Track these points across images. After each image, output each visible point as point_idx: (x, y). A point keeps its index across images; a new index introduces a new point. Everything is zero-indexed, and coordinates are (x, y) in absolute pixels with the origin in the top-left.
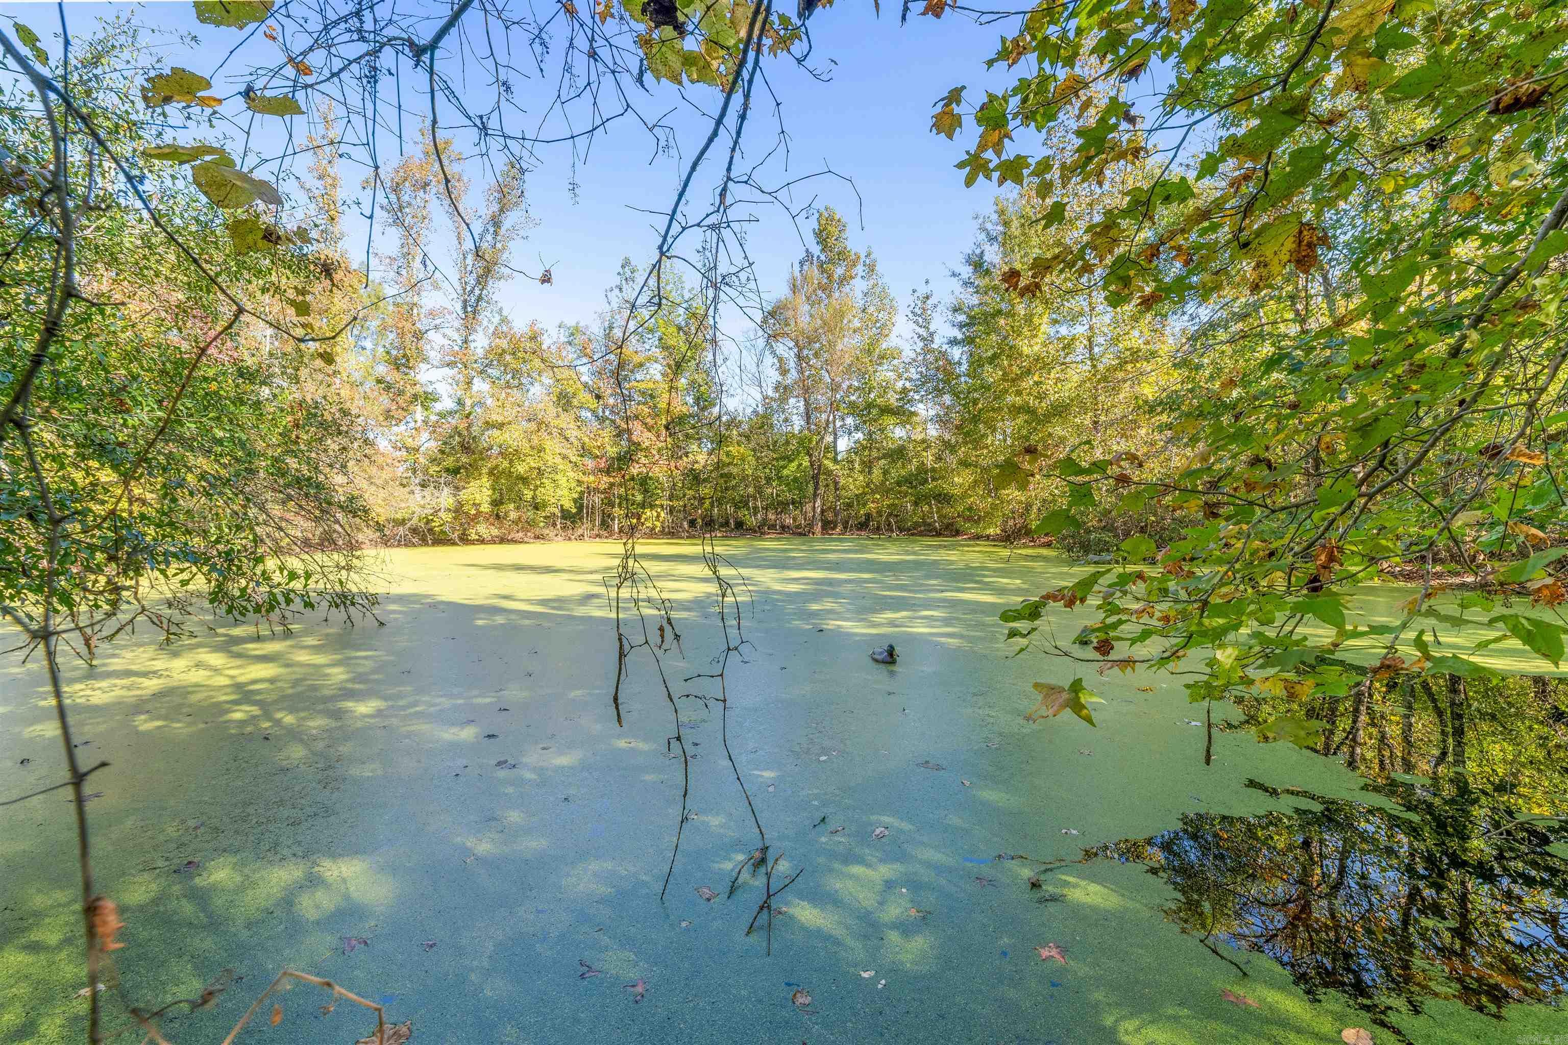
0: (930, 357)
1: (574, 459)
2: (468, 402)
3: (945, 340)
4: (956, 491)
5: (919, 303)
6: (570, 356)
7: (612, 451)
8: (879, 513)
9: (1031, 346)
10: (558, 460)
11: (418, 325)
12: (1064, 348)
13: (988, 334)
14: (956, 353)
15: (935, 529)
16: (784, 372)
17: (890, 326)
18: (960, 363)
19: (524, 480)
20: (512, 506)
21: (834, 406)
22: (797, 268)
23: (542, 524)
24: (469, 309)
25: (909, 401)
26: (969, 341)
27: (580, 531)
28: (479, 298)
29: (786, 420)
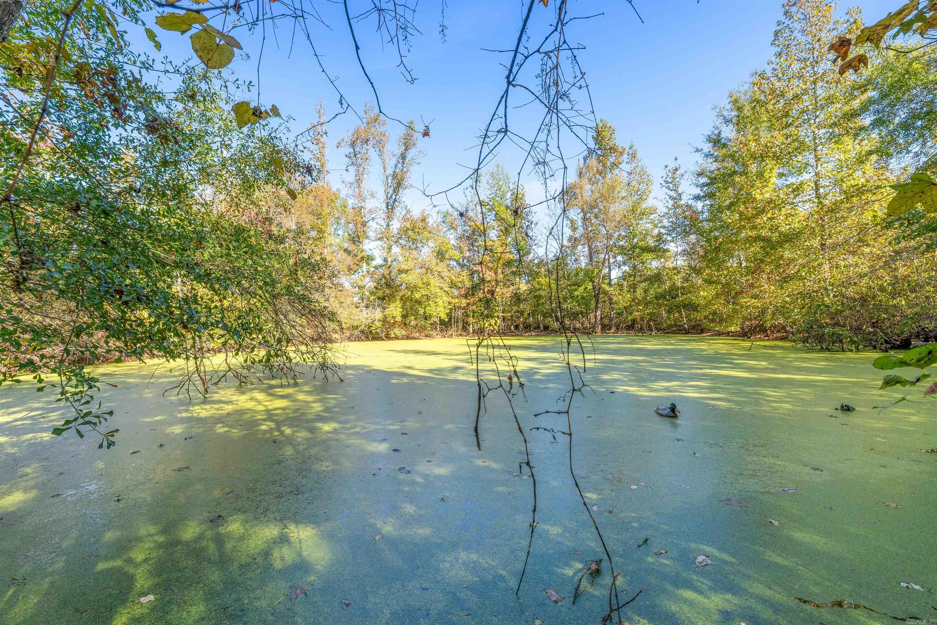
0: (679, 211)
1: (446, 289)
2: (389, 260)
3: (691, 197)
4: (703, 302)
5: (670, 174)
6: (444, 229)
7: (468, 284)
8: (642, 319)
9: (762, 194)
10: (438, 290)
11: (364, 219)
12: (793, 192)
13: (725, 189)
14: (699, 205)
15: (685, 329)
16: (574, 229)
17: (647, 192)
18: (703, 212)
19: (419, 302)
20: (413, 318)
21: (608, 249)
22: (582, 162)
23: (429, 328)
24: (390, 207)
25: (663, 242)
26: (711, 196)
27: (450, 332)
28: (395, 200)
29: (576, 260)
